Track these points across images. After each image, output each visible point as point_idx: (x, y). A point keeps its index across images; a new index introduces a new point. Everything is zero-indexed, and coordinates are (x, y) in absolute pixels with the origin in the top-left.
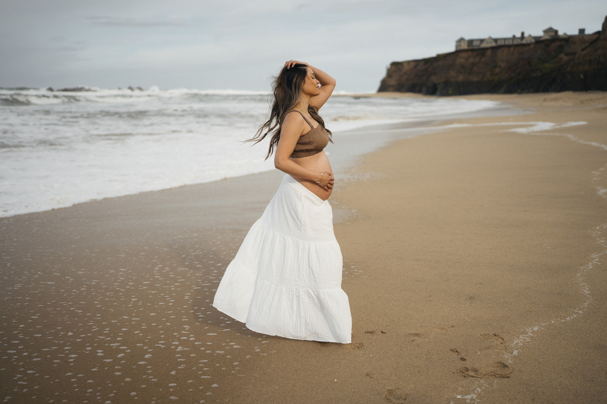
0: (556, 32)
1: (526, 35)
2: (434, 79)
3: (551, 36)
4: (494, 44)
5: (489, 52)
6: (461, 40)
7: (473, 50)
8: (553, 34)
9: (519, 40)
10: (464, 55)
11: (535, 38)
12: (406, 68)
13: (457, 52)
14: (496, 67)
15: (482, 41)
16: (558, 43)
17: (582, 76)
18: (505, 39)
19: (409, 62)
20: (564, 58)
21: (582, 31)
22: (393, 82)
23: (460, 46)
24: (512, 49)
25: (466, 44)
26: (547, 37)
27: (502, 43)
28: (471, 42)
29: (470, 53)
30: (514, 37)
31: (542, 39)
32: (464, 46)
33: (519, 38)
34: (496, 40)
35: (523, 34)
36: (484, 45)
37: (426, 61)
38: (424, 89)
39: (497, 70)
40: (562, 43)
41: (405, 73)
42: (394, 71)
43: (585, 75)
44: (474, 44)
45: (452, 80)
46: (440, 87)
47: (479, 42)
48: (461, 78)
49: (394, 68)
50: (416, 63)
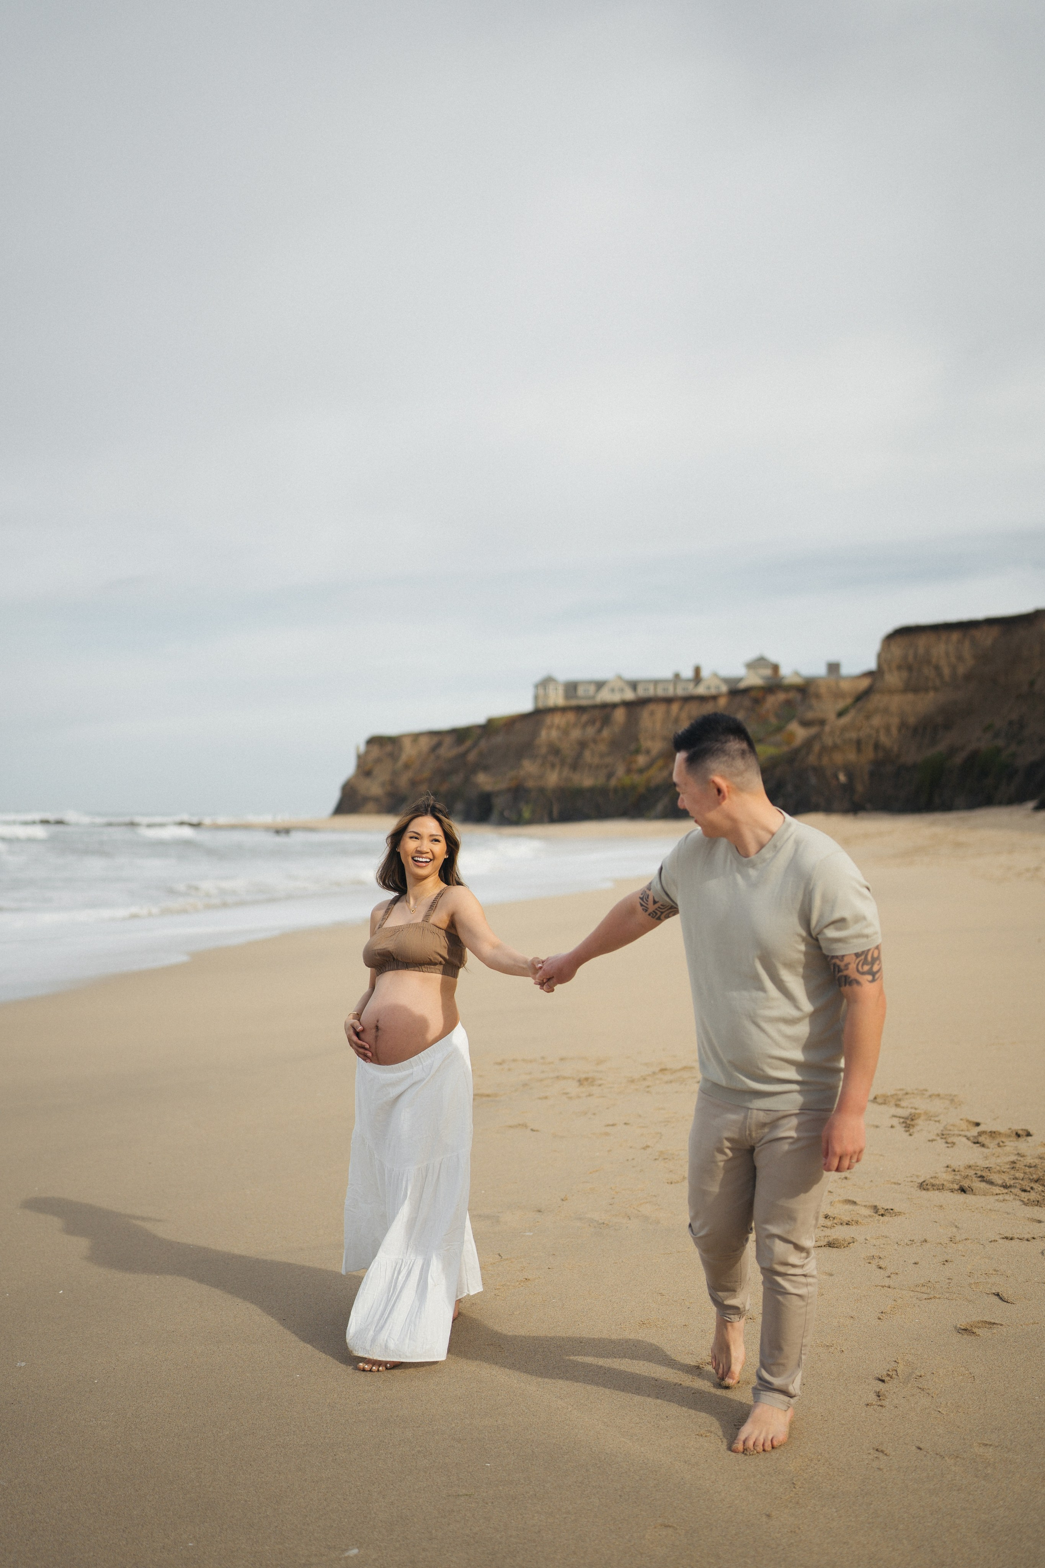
0: (776, 668)
1: (705, 673)
2: (484, 781)
3: (764, 678)
4: (629, 695)
5: (620, 715)
6: (546, 683)
7: (580, 709)
8: (768, 672)
9: (691, 686)
10: (558, 720)
11: (726, 681)
12: (409, 751)
13: (539, 714)
14: (637, 751)
15: (600, 685)
16: (781, 696)
17: (842, 778)
18: (656, 682)
19: (416, 737)
20: (800, 733)
21: (834, 667)
22: (374, 788)
23: (546, 696)
24: (675, 707)
25: (561, 690)
26: (754, 680)
27: (651, 692)
28: (571, 688)
29: (571, 717)
30: (677, 676)
31: (743, 685)
32: (556, 698)
33: (689, 680)
34: (634, 685)
35: (697, 670)
36: (606, 696)
37: (460, 735)
38: (459, 806)
39: (641, 760)
40: (792, 695)
41: (407, 766)
42: (378, 761)
43: (850, 776)
44: (581, 691)
45: (530, 784)
46: (499, 802)
47: (592, 689)
48: (553, 779)
49: (376, 751)
50: (435, 740)
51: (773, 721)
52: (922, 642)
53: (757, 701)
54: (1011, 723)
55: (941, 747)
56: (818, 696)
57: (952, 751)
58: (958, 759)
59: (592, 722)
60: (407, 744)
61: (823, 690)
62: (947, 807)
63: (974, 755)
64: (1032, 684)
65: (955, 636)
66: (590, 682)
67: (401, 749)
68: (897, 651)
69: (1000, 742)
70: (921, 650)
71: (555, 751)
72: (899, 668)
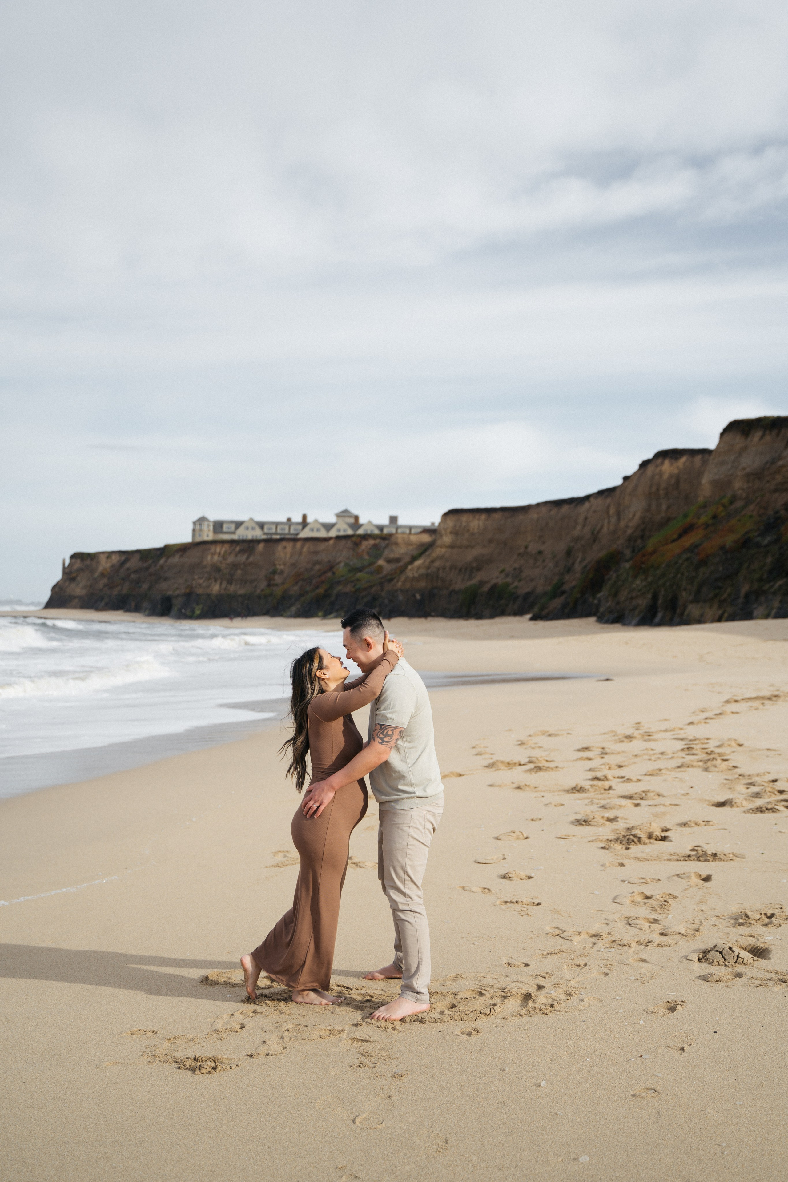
0: (356, 517)
1: (310, 519)
2: (166, 588)
4: (258, 534)
6: (202, 520)
8: (351, 520)
13: (197, 545)
15: (238, 524)
16: (371, 542)
17: (418, 596)
18: (277, 524)
20: (387, 566)
22: (78, 590)
23: (201, 532)
25: (211, 528)
28: (218, 526)
30: (291, 521)
32: (209, 534)
33: (298, 525)
34: (262, 525)
35: (304, 517)
36: (242, 534)
37: (144, 554)
38: (146, 604)
40: (377, 541)
41: (103, 575)
42: (81, 570)
43: (422, 595)
44: (225, 529)
45: (200, 591)
46: (178, 603)
47: (233, 527)
48: (216, 588)
49: (78, 564)
50: (123, 558)
51: (366, 557)
52: (465, 518)
53: (357, 544)
54: (515, 569)
55: (475, 581)
56: (396, 544)
57: (482, 583)
58: (486, 588)
59: (241, 551)
60: (103, 558)
61: (400, 540)
62: (479, 616)
63: (494, 587)
64: (526, 547)
65: (484, 516)
66: (232, 522)
67: (98, 562)
68: (450, 523)
69: (509, 580)
70: (464, 524)
71: (217, 569)
72: (451, 533)
